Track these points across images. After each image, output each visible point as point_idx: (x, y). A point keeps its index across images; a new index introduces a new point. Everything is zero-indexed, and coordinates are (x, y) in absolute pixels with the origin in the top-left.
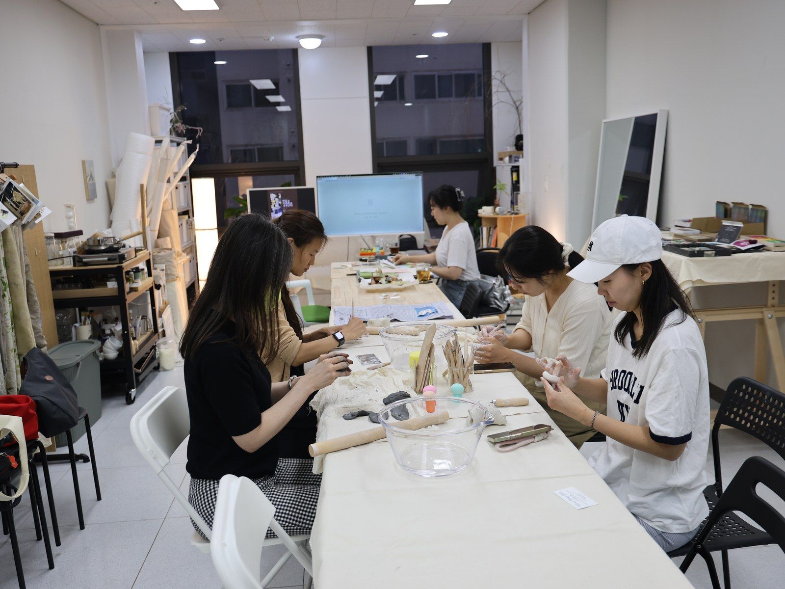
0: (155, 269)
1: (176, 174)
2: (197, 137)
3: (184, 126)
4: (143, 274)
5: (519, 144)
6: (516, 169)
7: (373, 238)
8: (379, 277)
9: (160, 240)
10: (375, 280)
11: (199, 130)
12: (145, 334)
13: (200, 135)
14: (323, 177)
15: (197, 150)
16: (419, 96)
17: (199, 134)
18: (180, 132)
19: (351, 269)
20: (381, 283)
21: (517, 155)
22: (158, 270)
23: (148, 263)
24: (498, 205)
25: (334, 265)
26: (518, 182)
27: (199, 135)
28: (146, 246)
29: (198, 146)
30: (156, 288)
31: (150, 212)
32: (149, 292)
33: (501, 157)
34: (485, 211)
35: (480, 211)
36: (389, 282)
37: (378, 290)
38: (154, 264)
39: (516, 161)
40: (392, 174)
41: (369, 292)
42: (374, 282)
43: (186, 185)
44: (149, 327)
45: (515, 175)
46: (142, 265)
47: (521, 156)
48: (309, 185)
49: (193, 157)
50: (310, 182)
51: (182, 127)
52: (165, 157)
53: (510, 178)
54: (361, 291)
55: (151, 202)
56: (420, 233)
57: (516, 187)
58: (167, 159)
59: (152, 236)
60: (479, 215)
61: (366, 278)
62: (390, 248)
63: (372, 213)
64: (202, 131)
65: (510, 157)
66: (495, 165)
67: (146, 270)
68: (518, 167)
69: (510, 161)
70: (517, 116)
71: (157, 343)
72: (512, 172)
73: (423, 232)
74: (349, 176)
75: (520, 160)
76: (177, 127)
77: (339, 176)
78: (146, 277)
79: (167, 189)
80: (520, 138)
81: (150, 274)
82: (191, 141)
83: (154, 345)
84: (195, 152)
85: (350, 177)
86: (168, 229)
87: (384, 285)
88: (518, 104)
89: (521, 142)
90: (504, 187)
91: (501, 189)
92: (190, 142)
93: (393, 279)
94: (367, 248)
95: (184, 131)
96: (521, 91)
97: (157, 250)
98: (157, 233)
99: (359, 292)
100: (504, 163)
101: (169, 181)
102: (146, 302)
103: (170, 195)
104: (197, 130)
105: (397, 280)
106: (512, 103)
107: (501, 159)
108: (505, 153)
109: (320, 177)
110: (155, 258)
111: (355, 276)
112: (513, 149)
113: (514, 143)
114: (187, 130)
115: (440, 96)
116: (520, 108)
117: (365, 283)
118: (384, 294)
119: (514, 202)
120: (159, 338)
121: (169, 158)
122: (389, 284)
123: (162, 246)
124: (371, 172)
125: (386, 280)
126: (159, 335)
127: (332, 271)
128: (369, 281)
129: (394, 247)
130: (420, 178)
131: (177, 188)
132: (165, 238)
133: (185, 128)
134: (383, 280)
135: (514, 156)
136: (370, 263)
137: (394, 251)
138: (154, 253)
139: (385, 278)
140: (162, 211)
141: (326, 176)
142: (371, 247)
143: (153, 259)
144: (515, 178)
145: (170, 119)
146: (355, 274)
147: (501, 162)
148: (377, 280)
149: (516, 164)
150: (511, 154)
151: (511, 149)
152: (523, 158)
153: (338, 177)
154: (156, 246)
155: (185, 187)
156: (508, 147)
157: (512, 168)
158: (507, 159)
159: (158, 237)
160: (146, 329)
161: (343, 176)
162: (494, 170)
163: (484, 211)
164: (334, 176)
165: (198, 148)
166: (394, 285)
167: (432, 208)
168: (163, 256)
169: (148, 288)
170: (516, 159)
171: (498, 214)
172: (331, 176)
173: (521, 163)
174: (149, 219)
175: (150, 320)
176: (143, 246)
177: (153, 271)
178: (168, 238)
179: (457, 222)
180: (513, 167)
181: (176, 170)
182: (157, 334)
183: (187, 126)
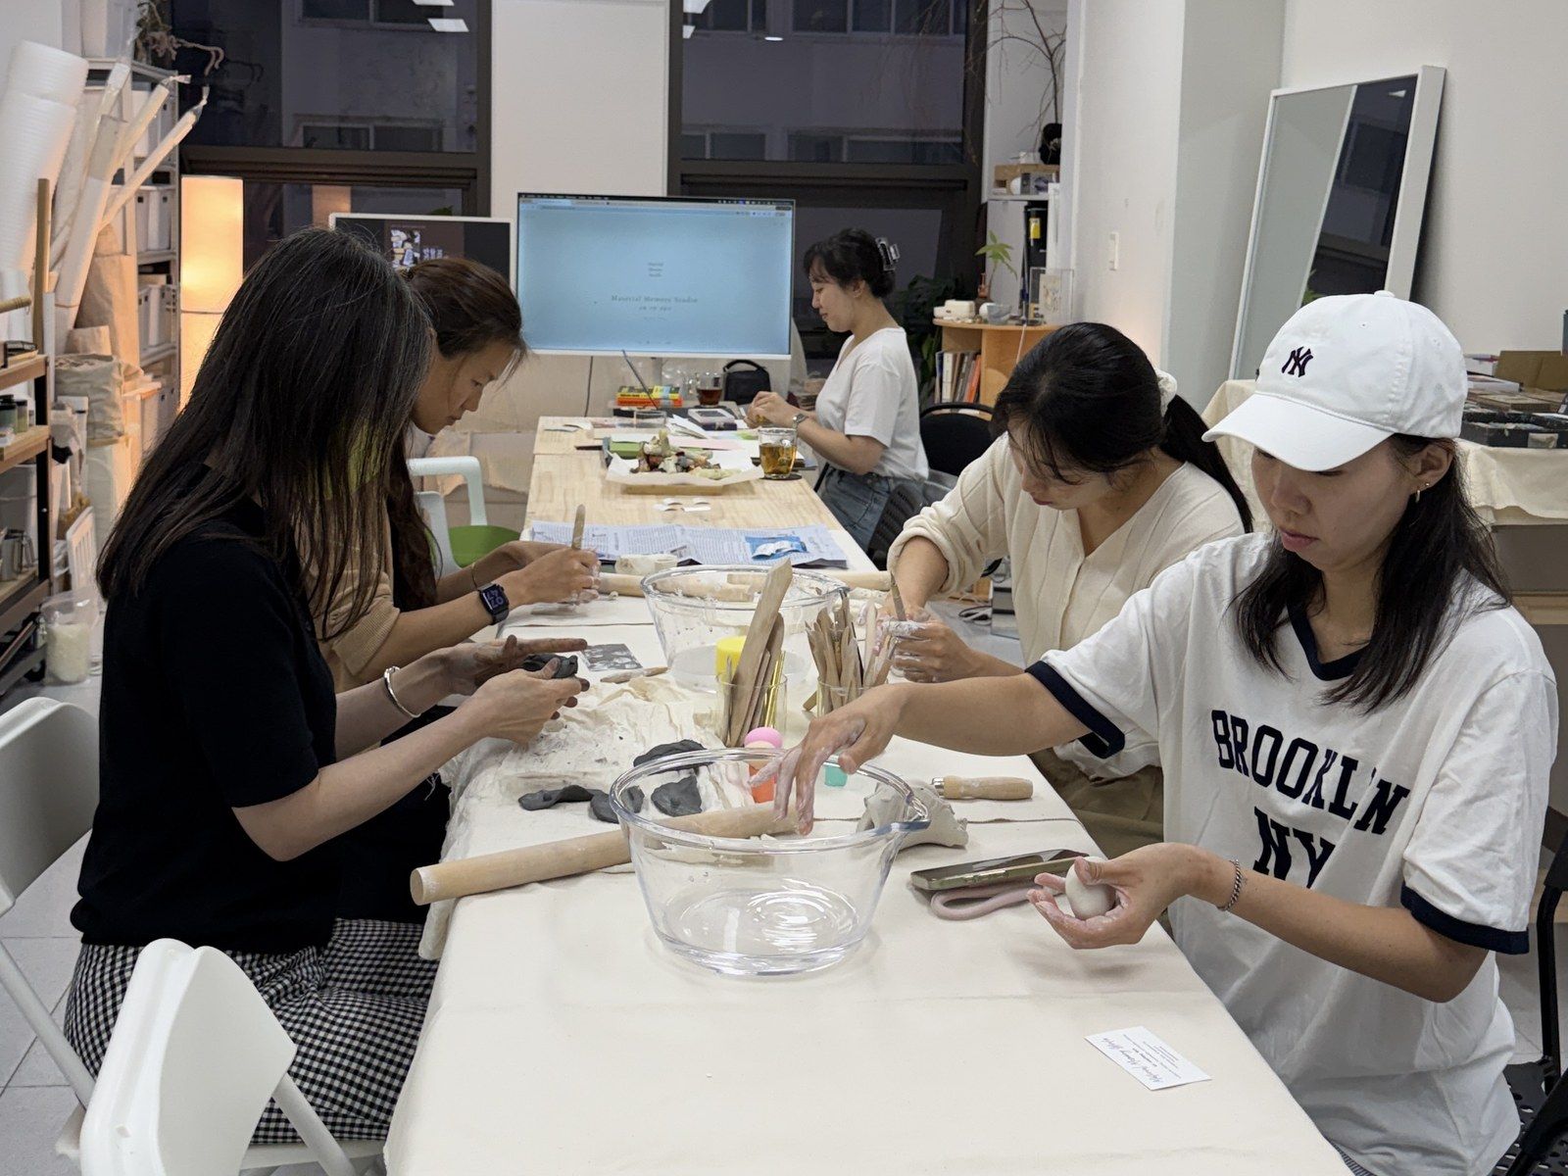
0: (61, 407)
1: (139, 161)
2: (207, 71)
3: (175, 40)
4: (21, 415)
5: (1051, 147)
6: (1038, 210)
7: (658, 363)
8: (660, 456)
9: (80, 331)
10: (648, 462)
11: (213, 53)
12: (14, 580)
13: (217, 66)
14: (536, 195)
15: (204, 102)
16: (801, 23)
17: (214, 63)
18: (161, 55)
19: (589, 435)
20: (663, 470)
21: (1044, 174)
22: (69, 411)
23: (40, 385)
24: (986, 299)
25: (544, 422)
26: (1042, 242)
27: (213, 67)
28: (38, 343)
29: (206, 91)
30: (55, 457)
31: (62, 254)
32: (34, 467)
33: (1001, 178)
34: (953, 312)
35: (938, 311)
36: (687, 469)
37: (653, 487)
38: (57, 393)
39: (1039, 189)
40: (716, 201)
41: (630, 491)
42: (645, 466)
43: (168, 195)
44: (24, 562)
45: (1035, 224)
46: (22, 391)
47: (1054, 179)
48: (496, 218)
49: (190, 119)
50: (502, 209)
51: (168, 43)
52: (115, 114)
53: (1023, 232)
54: (608, 487)
55: (67, 229)
56: (780, 356)
57: (1036, 253)
58: (120, 119)
59: (58, 320)
60: (936, 321)
61: (626, 456)
62: (698, 391)
63: (657, 300)
64: (221, 57)
65: (1026, 177)
66: (984, 199)
67: (31, 406)
68: (1044, 204)
69: (1025, 189)
70: (1051, 75)
71: (44, 606)
72: (1028, 216)
73: (788, 357)
74: (602, 197)
75: (1051, 186)
76: (154, 40)
77: (577, 196)
78: (31, 425)
79: (112, 198)
80: (1053, 132)
81: (41, 419)
82: (189, 76)
83: (37, 610)
84: (195, 108)
85: (605, 202)
86: (106, 305)
87: (670, 475)
88: (1053, 43)
89: (1056, 140)
90: (1005, 253)
91: (996, 256)
92: (185, 79)
93: (697, 463)
94: (638, 386)
95: (174, 53)
96: (1064, 13)
97: (72, 358)
98: (73, 313)
99: (603, 492)
100: (1010, 192)
101: (119, 179)
102: (25, 492)
103: (121, 214)
104: (208, 54)
105: (706, 465)
106: (1038, 41)
107: (1002, 184)
108: (1011, 168)
109: (526, 195)
110: (62, 378)
111: (597, 452)
112: (1034, 158)
113: (1038, 145)
114: (181, 50)
115: (856, 28)
116: (1057, 57)
117: (621, 468)
118: (669, 500)
119: (1028, 295)
120: (50, 594)
121: (125, 118)
122: (684, 474)
123: (86, 350)
124: (662, 192)
125: (677, 464)
126: (51, 585)
127: (538, 436)
128: (634, 463)
129: (709, 387)
130: (789, 214)
131: (140, 200)
132: (95, 329)
133: (177, 46)
134: (670, 464)
135: (1034, 175)
136: (640, 421)
137: (707, 398)
138: (61, 364)
139: (674, 459)
140: (95, 254)
141: (542, 195)
142: (649, 385)
143: (57, 382)
144: (1035, 233)
145: (139, 18)
146: (599, 448)
147: (1004, 190)
148: (653, 463)
149: (1041, 197)
150: (1026, 171)
151: (1030, 158)
152: (1058, 181)
153: (575, 201)
154: (70, 347)
155: (165, 199)
156: (1022, 154)
157: (1026, 207)
158: (1016, 184)
159: (76, 326)
160: (16, 568)
161: (587, 197)
162: (982, 209)
163: (948, 312)
164: (565, 196)
165: (205, 97)
166: (698, 477)
167: (815, 286)
168: (86, 374)
169: (33, 455)
170: (1042, 184)
171: (986, 322)
172: (556, 196)
173: (1053, 194)
174: (55, 274)
175: (30, 542)
176: (30, 339)
177: (51, 414)
178: (105, 330)
179: (879, 326)
180: (1032, 204)
181: (140, 152)
182: (46, 582)
183: (182, 41)
